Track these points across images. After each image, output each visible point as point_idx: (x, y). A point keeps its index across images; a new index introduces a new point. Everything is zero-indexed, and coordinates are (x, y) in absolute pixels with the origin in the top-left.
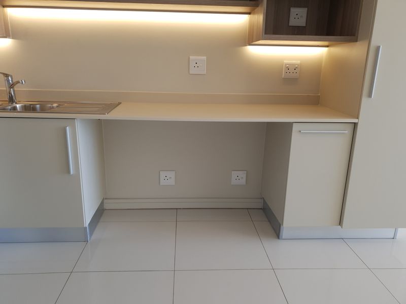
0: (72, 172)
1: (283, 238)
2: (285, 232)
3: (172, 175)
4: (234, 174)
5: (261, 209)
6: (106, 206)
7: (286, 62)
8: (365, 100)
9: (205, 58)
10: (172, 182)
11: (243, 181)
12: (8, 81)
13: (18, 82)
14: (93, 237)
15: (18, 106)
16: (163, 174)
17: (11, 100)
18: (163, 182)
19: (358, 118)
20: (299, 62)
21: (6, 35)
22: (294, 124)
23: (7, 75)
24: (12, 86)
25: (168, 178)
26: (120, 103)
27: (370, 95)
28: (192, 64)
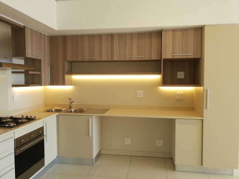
0: (90, 136)
1: (177, 170)
2: (177, 168)
3: (130, 140)
4: (157, 141)
5: (171, 158)
6: (102, 152)
7: (177, 92)
8: (205, 110)
9: (143, 91)
10: (129, 143)
11: (162, 145)
12: (70, 101)
13: (74, 102)
14: (96, 164)
15: (73, 110)
16: (126, 139)
17: (70, 107)
18: (126, 143)
19: (203, 117)
20: (183, 92)
21: (71, 85)
22: (176, 119)
23: (70, 99)
24: (71, 103)
25: (128, 141)
26: (109, 109)
27: (207, 108)
28: (138, 94)
